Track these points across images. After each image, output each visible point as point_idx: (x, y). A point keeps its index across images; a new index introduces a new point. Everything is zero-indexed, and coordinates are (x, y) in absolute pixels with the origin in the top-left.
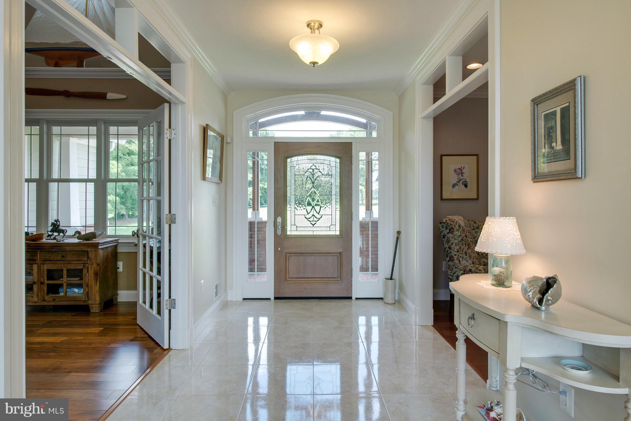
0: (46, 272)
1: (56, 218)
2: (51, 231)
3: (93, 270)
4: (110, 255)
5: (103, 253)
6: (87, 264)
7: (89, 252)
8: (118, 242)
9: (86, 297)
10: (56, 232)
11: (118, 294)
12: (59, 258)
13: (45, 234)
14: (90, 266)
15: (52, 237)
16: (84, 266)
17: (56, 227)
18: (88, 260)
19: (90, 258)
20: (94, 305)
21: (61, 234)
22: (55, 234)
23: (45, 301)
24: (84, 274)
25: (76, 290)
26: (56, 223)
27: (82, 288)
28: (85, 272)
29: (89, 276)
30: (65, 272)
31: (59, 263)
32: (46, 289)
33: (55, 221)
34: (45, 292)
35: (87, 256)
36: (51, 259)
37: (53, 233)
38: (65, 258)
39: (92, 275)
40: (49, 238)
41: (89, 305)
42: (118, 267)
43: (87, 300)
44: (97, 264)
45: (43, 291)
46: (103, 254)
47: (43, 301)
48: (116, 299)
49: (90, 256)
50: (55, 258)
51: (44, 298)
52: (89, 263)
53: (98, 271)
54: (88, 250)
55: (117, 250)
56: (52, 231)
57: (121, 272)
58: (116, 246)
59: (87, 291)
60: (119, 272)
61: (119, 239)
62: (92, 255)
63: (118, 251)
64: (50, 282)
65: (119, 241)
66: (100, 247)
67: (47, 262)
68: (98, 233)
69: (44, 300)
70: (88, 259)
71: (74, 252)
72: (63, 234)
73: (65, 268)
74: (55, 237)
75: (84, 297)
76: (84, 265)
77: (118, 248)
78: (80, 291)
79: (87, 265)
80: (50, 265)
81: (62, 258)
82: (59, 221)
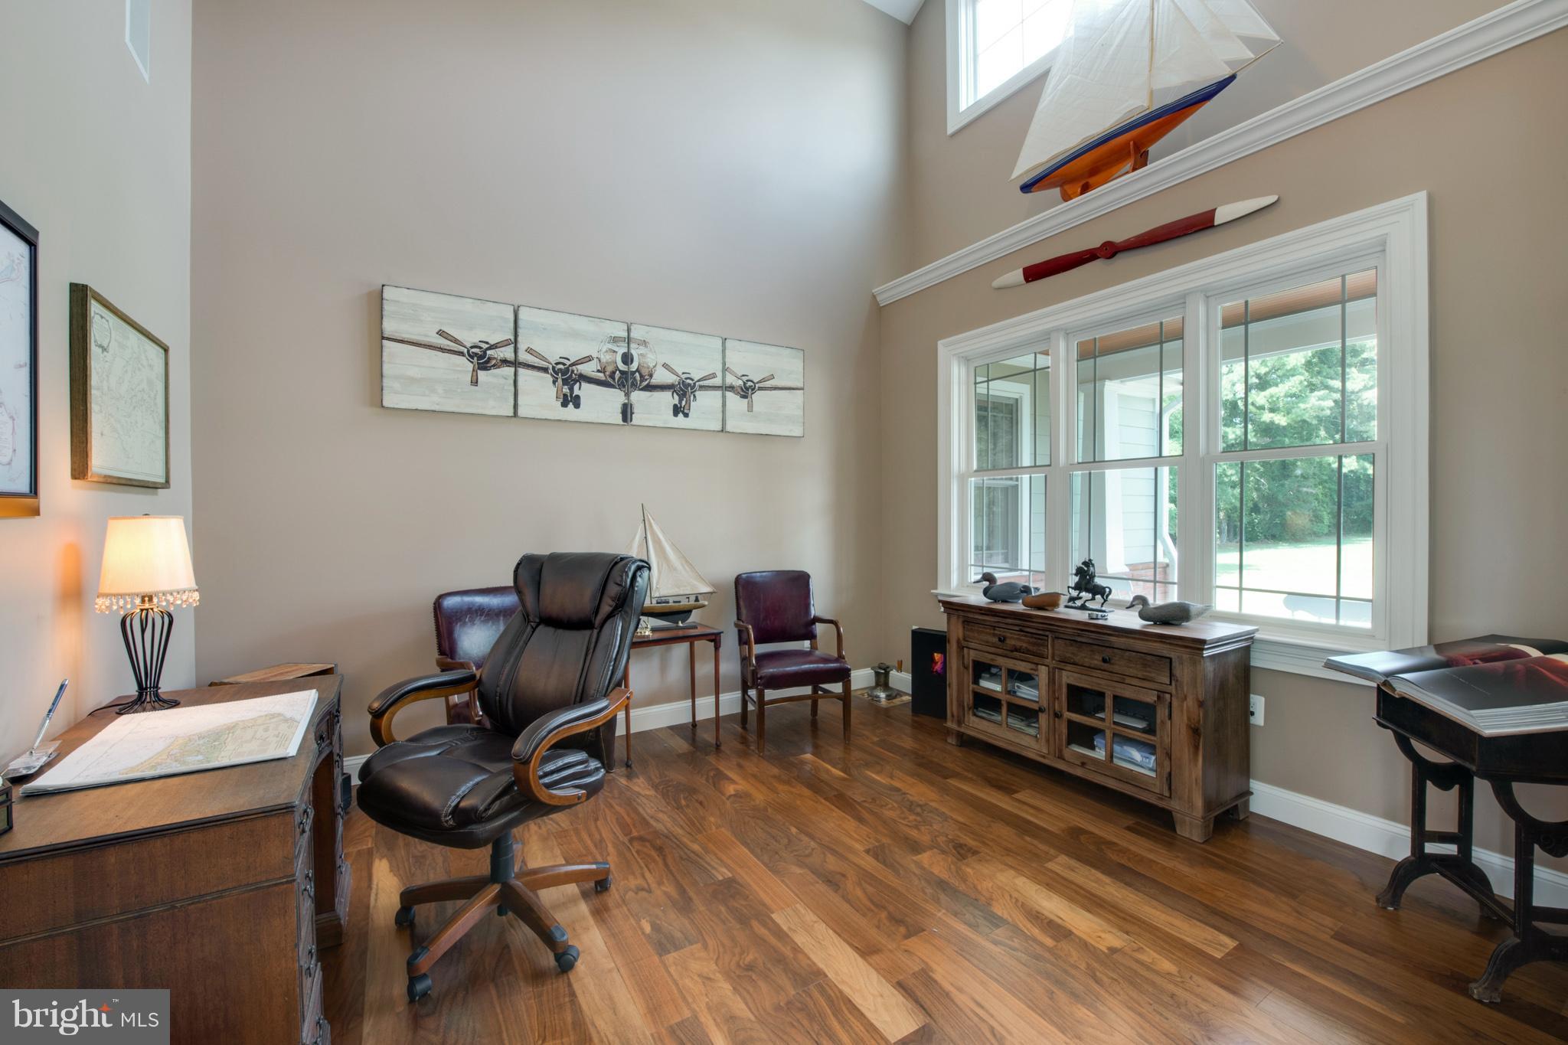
0: (1064, 690)
1: (1085, 558)
2: (1075, 588)
3: (1185, 718)
4: (1231, 679)
5: (1215, 669)
6: (1168, 693)
7: (1173, 660)
8: (1252, 638)
9: (1166, 787)
10: (1087, 590)
11: (1252, 793)
12: (1097, 661)
13: (1064, 595)
14: (1175, 703)
15: (1079, 603)
16: (1159, 697)
17: (1086, 579)
18: (1171, 684)
19: (1177, 681)
20: (1187, 818)
21: (1098, 597)
22: (1085, 595)
23: (1064, 759)
24: (1158, 721)
25: (1136, 755)
26: (1086, 569)
27: (1153, 754)
28: (1161, 713)
29: (1176, 728)
30: (1109, 702)
31: (1094, 674)
32: (1065, 731)
33: (1084, 563)
34: (1064, 737)
35: (1169, 671)
36: (1077, 659)
37: (1079, 593)
38: (1112, 666)
39: (1184, 729)
40: (1071, 604)
41: (1174, 814)
42: (1251, 709)
43: (1167, 794)
44: (1199, 701)
45: (1059, 735)
46: (1215, 674)
47: (1058, 757)
48: (1247, 804)
49: (1178, 675)
50: (1087, 661)
51: (1060, 751)
52: (1174, 692)
53: (1201, 722)
54: (1172, 655)
55: (1249, 661)
56: (1078, 587)
57: (1260, 727)
58: (1247, 649)
59: (1168, 770)
60: (1255, 725)
61: (1257, 630)
62: (1183, 672)
63: (1252, 664)
64: (1076, 717)
65: (1257, 636)
66: (1206, 653)
67: (1069, 667)
68: (1195, 605)
69: (1061, 757)
70: (1171, 681)
71: (1134, 653)
72: (1103, 597)
73: (1109, 690)
74: (1085, 602)
75: (1158, 783)
76: (1161, 695)
77: (1252, 654)
78: (1147, 760)
79: (1168, 696)
80: (1076, 675)
81: (1103, 664)
82: (1093, 565)
